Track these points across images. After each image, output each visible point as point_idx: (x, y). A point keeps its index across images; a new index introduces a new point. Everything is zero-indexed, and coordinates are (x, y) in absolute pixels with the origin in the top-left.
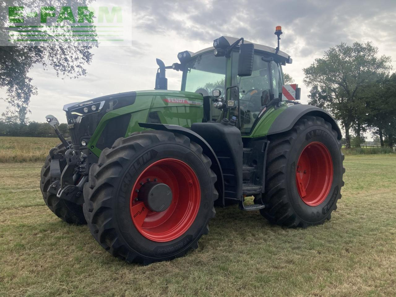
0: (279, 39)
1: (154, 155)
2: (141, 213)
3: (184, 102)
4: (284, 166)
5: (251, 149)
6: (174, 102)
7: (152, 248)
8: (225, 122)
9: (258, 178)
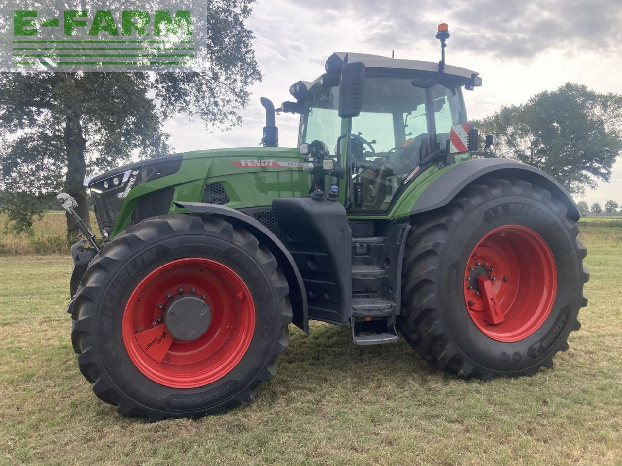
0: (444, 45)
1: (163, 253)
2: (160, 341)
3: (271, 164)
4: (432, 270)
5: (385, 239)
6: (253, 165)
7: (161, 397)
8: (317, 197)
9: (391, 289)
